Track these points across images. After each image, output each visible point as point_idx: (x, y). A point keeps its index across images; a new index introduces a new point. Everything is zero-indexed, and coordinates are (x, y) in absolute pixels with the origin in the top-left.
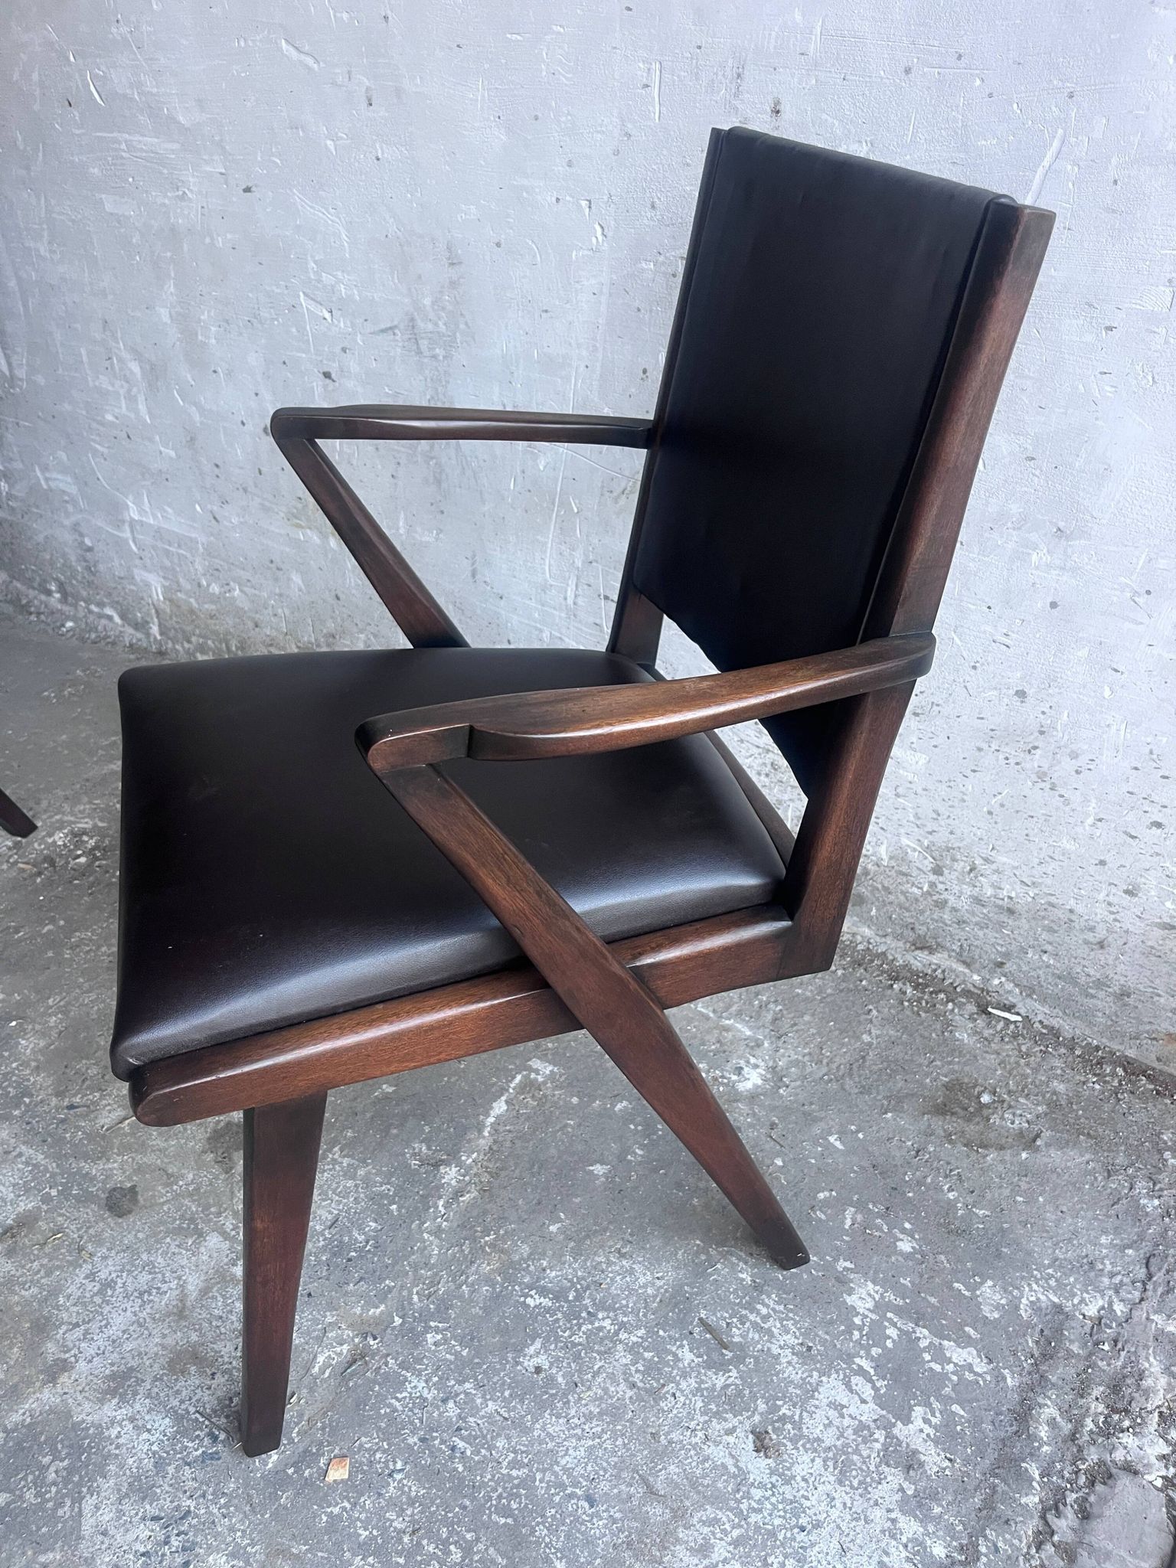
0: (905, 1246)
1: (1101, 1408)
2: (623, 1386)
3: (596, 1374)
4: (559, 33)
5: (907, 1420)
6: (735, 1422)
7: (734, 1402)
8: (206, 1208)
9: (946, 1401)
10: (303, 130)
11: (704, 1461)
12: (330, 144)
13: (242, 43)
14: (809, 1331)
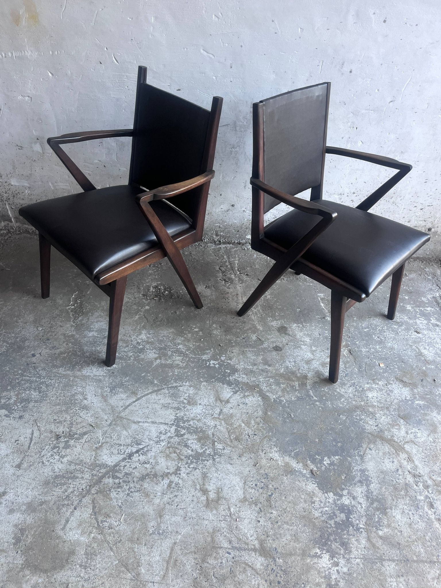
0: (407, 298)
2: (392, 335)
3: (386, 335)
4: (296, 53)
5: (431, 320)
6: (411, 332)
7: (407, 329)
8: (295, 343)
9: (433, 315)
10: (205, 74)
11: (413, 338)
12: (214, 78)
13: (185, 49)
14: (407, 315)
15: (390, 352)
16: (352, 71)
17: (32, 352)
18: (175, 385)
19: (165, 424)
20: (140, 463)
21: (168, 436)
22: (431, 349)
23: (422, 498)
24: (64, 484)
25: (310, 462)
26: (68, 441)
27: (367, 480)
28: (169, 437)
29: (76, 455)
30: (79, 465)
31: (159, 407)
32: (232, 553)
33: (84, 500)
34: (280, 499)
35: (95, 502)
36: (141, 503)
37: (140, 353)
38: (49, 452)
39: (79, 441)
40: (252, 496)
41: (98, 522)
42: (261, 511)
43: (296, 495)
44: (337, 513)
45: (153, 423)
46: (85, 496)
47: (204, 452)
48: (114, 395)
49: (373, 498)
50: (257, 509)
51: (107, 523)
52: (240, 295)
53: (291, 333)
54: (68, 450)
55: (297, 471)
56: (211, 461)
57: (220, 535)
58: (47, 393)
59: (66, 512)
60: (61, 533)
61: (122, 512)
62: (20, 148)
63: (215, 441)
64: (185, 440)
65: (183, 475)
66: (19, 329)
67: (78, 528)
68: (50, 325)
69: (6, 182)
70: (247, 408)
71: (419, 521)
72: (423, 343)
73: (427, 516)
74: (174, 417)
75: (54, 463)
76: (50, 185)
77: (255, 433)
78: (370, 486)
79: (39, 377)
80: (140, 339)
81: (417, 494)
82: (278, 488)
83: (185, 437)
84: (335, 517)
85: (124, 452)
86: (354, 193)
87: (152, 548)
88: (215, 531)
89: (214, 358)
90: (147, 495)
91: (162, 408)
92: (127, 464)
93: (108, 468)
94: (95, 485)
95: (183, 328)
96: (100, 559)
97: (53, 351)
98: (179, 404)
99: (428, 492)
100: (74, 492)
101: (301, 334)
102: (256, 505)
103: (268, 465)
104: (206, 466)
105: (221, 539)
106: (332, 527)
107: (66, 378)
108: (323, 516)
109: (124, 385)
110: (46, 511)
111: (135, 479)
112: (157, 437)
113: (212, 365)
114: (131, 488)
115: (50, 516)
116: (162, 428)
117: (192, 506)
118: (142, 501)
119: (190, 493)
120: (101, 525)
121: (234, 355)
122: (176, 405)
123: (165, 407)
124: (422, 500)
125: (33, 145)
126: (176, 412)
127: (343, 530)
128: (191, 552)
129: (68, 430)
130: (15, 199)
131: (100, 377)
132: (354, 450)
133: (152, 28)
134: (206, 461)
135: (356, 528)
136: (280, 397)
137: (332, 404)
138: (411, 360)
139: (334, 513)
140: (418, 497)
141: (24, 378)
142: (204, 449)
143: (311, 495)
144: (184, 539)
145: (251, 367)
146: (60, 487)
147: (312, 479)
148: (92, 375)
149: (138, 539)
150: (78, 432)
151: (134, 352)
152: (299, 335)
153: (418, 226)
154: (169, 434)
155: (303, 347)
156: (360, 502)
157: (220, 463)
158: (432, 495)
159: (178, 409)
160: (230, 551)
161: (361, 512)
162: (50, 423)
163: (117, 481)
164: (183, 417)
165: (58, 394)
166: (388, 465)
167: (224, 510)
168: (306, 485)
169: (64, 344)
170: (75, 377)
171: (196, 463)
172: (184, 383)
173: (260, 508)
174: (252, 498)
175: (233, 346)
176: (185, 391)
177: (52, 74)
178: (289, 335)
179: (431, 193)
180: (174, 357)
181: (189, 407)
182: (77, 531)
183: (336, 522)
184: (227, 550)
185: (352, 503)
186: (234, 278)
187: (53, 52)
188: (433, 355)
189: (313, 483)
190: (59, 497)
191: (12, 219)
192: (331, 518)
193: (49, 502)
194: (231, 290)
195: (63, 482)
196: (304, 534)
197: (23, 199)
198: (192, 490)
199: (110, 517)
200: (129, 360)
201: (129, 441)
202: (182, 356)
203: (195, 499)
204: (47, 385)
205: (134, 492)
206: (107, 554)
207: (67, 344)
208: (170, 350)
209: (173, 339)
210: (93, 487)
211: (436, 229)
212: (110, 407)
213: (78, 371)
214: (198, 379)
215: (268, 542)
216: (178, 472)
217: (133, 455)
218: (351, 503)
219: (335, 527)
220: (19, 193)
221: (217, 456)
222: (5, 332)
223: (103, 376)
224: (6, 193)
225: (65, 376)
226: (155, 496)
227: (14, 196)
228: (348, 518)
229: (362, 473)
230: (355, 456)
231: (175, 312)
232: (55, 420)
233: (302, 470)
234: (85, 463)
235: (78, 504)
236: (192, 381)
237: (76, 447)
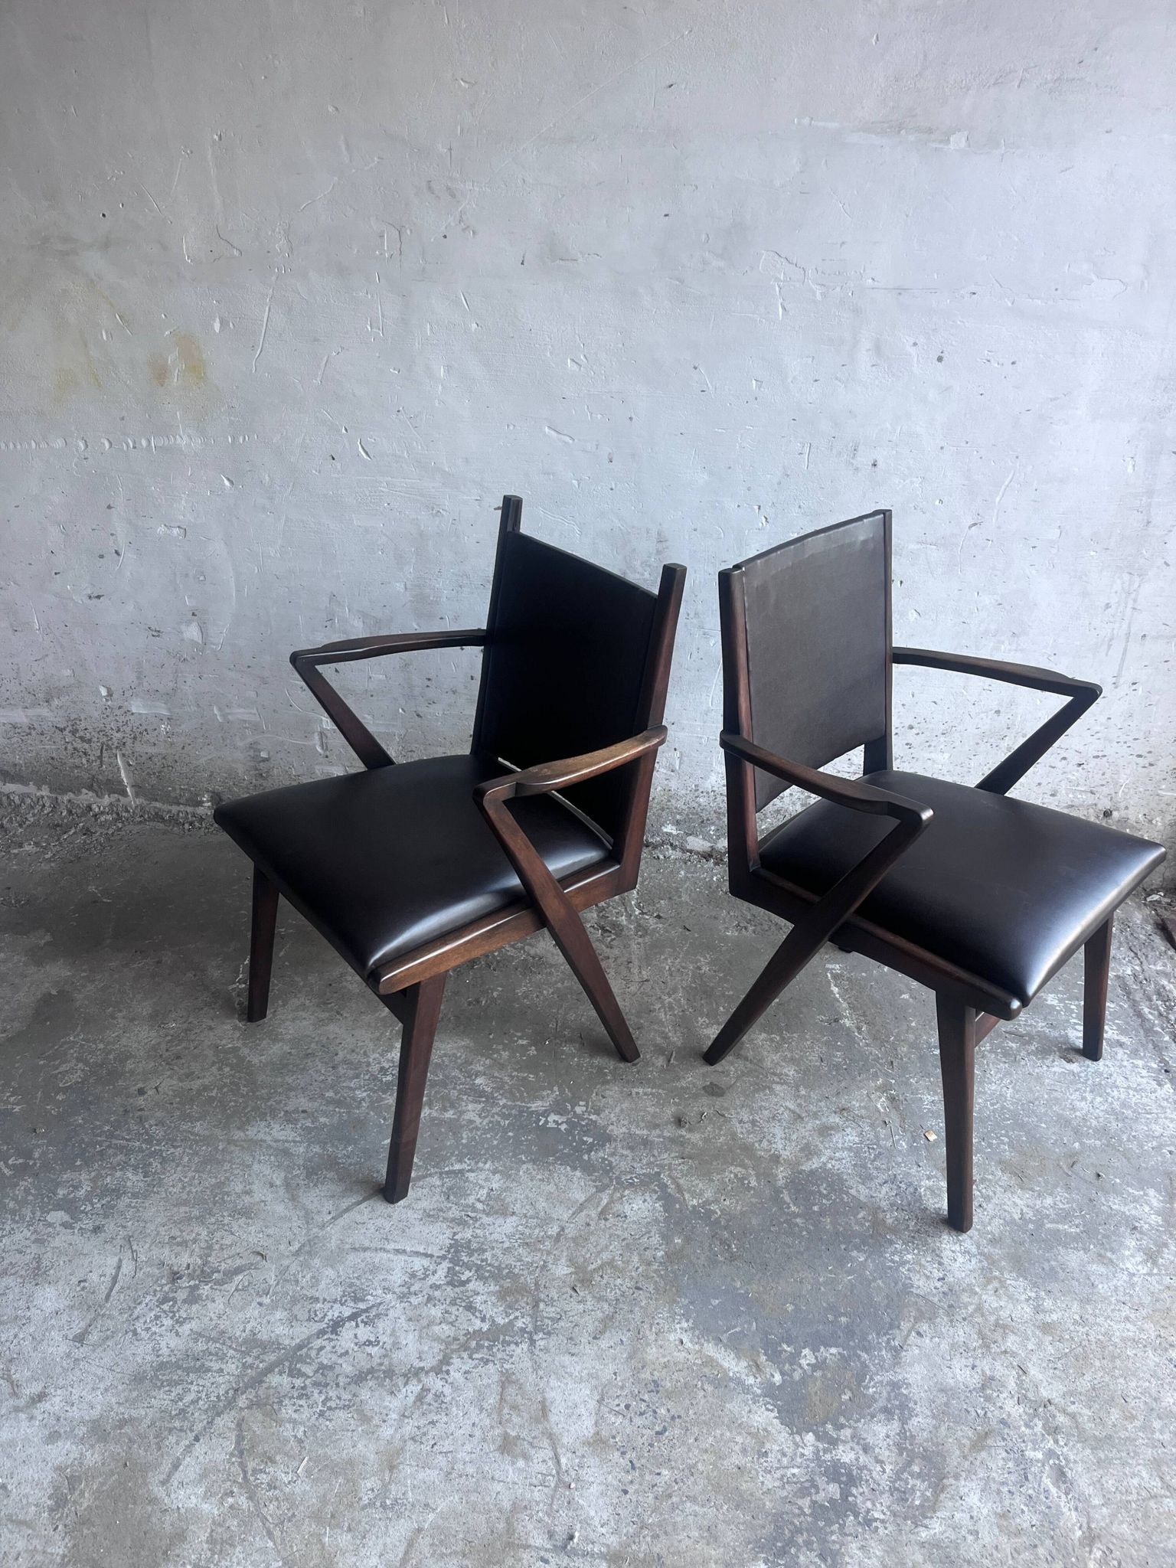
1: (1160, 1003)
2: (1003, 1065)
3: (988, 1065)
4: (749, 430)
6: (1051, 1058)
7: (1043, 1052)
8: (758, 1077)
9: (1112, 1021)
10: (553, 474)
11: (1055, 1073)
12: (575, 482)
13: (511, 428)
14: (1045, 1019)
15: (992, 1104)
16: (878, 463)
17: (141, 1085)
18: (457, 1167)
19: (426, 1255)
20: (356, 1344)
21: (430, 1283)
22: (1099, 1099)
23: (1039, 1455)
24: (177, 1383)
25: (765, 1358)
26: (195, 1288)
27: (903, 1407)
28: (431, 1287)
29: (211, 1320)
30: (216, 1342)
31: (416, 1216)
32: (551, 1560)
33: (218, 1420)
34: (684, 1443)
35: (244, 1426)
36: (349, 1434)
37: (384, 1092)
38: (151, 1310)
39: (222, 1288)
40: (614, 1432)
41: (245, 1472)
42: (633, 1468)
43: (722, 1435)
44: (821, 1481)
45: (397, 1251)
46: (222, 1412)
47: (511, 1323)
48: (316, 1185)
49: (912, 1450)
50: (624, 1462)
51: (265, 1476)
52: (636, 962)
53: (750, 1055)
54: (195, 1308)
55: (731, 1379)
56: (525, 1346)
57: (527, 1518)
58: (163, 1177)
59: (175, 1445)
60: (159, 1492)
61: (304, 1453)
62: (154, 633)
63: (541, 1301)
64: (470, 1294)
65: (456, 1376)
66: (116, 1034)
67: (200, 1481)
68: (185, 1025)
69: (120, 707)
70: (625, 1226)
71: (1025, 1509)
72: (1080, 1086)
73: (1047, 1498)
74: (448, 1242)
75: (161, 1335)
76: (216, 712)
77: (640, 1285)
78: (910, 1423)
79: (149, 1142)
80: (388, 1061)
81: (1026, 1446)
82: (679, 1417)
83: (471, 1286)
84: (813, 1491)
85: (324, 1317)
86: (911, 727)
87: (364, 1537)
88: (518, 1507)
89: (558, 1108)
90: (365, 1419)
91: (422, 1220)
92: (325, 1343)
93: (283, 1351)
94: (246, 1388)
95: (491, 1037)
96: (241, 1556)
97: (186, 1085)
98: (463, 1210)
99: (1056, 1442)
100: (197, 1401)
101: (776, 1057)
102: (623, 1453)
103: (662, 1360)
104: (512, 1356)
105: (530, 1527)
106: (805, 1515)
107: (208, 1145)
108: (783, 1488)
109: (339, 1164)
110: (130, 1440)
111: (342, 1381)
112: (403, 1286)
113: (551, 1125)
114: (331, 1399)
115: (139, 1451)
116: (418, 1264)
117: (468, 1447)
118: (353, 1431)
119: (466, 1417)
120: (252, 1479)
121: (608, 1103)
122: (457, 1214)
123: (429, 1216)
124: (1038, 1461)
125: (183, 627)
126: (455, 1230)
127: (829, 1523)
128: (455, 1553)
129: (199, 1262)
130: (137, 743)
131: (286, 1145)
132: (878, 1334)
133: (440, 388)
134: (513, 1347)
135: (864, 1518)
136: (707, 1202)
137: (834, 1224)
138: (1043, 1125)
139: (812, 1481)
140: (1027, 1453)
141: (114, 1141)
142: (512, 1317)
143: (760, 1437)
144: (440, 1522)
145: (645, 1132)
146: (167, 1388)
147: (768, 1399)
148: (268, 1138)
149: (333, 1516)
150: (223, 1266)
151: (371, 1090)
152: (770, 1058)
153: (1076, 804)
154: (432, 1280)
155: (778, 1088)
156: (880, 1457)
157: (546, 1350)
158: (1065, 1449)
159: (461, 1222)
160: (548, 1556)
161: (881, 1482)
162: (162, 1244)
163: (298, 1382)
164: (470, 1241)
165: (186, 1180)
166: (961, 1374)
167: (544, 1461)
168: (750, 1411)
169: (214, 1069)
170: (229, 1144)
171: (490, 1348)
172: (481, 1165)
173: (631, 1462)
174: (614, 1437)
175: (607, 1082)
176: (480, 1182)
177: (231, 482)
178: (746, 1059)
179: (1098, 728)
180: (464, 1104)
181: (485, 1220)
182: (196, 1489)
183: (814, 1503)
184: (542, 1553)
185: (861, 1460)
186: (625, 923)
187: (234, 439)
188: (1101, 1114)
189: (767, 1409)
190: (163, 1411)
191: (128, 789)
192: (803, 1492)
193: (140, 1420)
194: (616, 952)
195: (175, 1377)
196: (733, 1527)
197: (155, 744)
198: (474, 1411)
199: (273, 1461)
200: (358, 1108)
201: (337, 1292)
202: (483, 1102)
203: (478, 1433)
204: (164, 1158)
205: (336, 1408)
206: (258, 1543)
207: (220, 1069)
208: (455, 1088)
209: (466, 1062)
210: (242, 1394)
211: (1123, 813)
212: (302, 1214)
213: (239, 1129)
214: (515, 1155)
215: (641, 1538)
216: (444, 1368)
217: (344, 1324)
218: (857, 1459)
219: (810, 1515)
220: (146, 730)
221: (541, 1335)
222: (83, 1040)
223: (294, 1142)
224: (118, 731)
225: (205, 1140)
226: (384, 1421)
227: (135, 738)
228: (845, 1494)
229: (893, 1390)
230: (881, 1350)
231: (478, 1001)
232: (173, 1238)
233: (743, 1377)
234: (230, 1338)
235: (205, 1429)
236: (499, 1159)
237: (214, 1301)
